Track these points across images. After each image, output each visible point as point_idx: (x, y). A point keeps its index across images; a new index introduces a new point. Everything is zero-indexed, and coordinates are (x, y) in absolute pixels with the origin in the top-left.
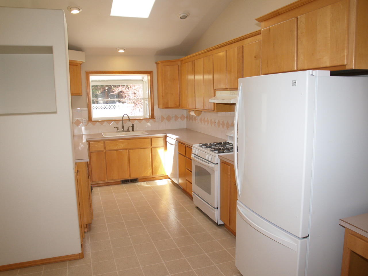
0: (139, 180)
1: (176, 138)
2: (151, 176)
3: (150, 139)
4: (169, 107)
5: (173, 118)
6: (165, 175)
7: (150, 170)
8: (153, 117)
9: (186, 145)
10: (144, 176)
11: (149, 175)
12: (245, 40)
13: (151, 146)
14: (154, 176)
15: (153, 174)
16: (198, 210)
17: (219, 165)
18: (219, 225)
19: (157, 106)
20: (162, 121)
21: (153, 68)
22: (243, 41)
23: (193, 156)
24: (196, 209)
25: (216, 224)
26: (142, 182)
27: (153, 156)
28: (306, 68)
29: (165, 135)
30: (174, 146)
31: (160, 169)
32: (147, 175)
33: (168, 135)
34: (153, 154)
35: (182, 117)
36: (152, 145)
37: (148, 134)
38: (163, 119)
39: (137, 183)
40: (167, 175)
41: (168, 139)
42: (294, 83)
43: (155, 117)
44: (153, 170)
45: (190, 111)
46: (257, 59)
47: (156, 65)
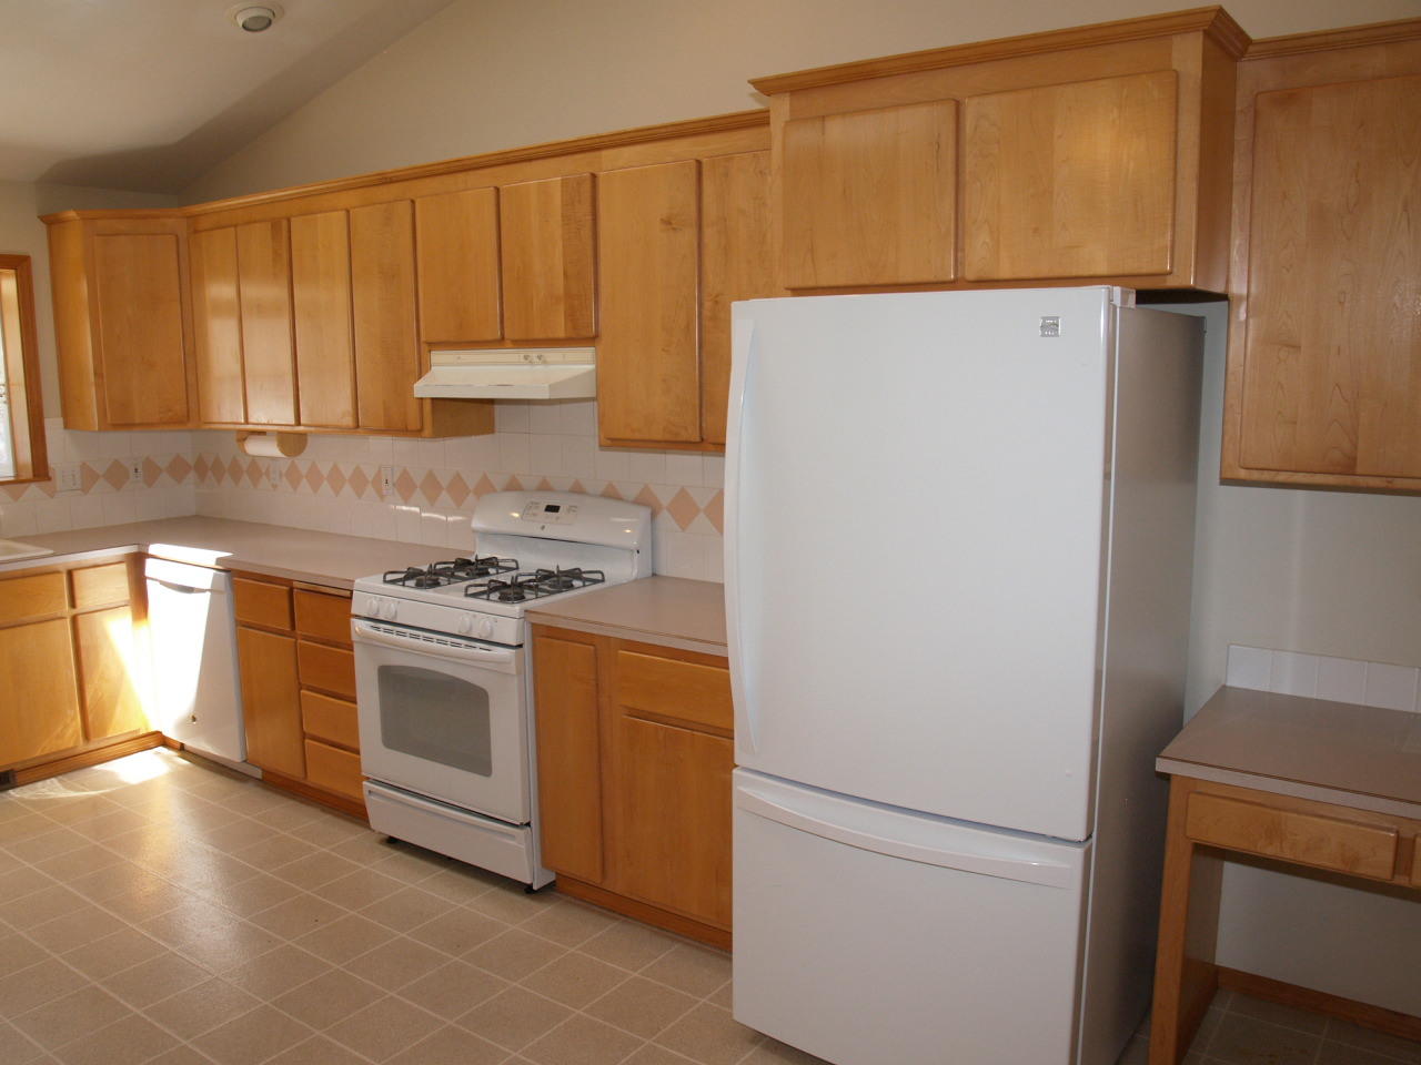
0: (19, 778)
1: (219, 561)
2: (82, 747)
3: (64, 578)
4: (137, 421)
5: (136, 470)
6: (143, 732)
7: (73, 719)
8: (40, 469)
9: (296, 584)
10: (46, 752)
11: (71, 745)
12: (605, 153)
13: (73, 604)
14: (92, 746)
15: (86, 736)
16: (397, 854)
17: (527, 648)
18: (540, 890)
19: (61, 420)
20: (85, 490)
21: (30, 240)
22: (597, 154)
23: (359, 626)
24: (386, 849)
25: (528, 890)
26: (40, 784)
27: (83, 655)
28: (1005, 273)
29: (132, 549)
30: (208, 594)
31: (119, 711)
32: (63, 748)
33: (154, 549)
34: (83, 643)
35: (178, 469)
36: (78, 602)
37: (51, 552)
38: (88, 477)
39: (11, 792)
40: (153, 729)
41: (151, 568)
42: (1050, 327)
43: (50, 474)
44: (90, 718)
45: (245, 439)
46: (674, 229)
47: (41, 228)
